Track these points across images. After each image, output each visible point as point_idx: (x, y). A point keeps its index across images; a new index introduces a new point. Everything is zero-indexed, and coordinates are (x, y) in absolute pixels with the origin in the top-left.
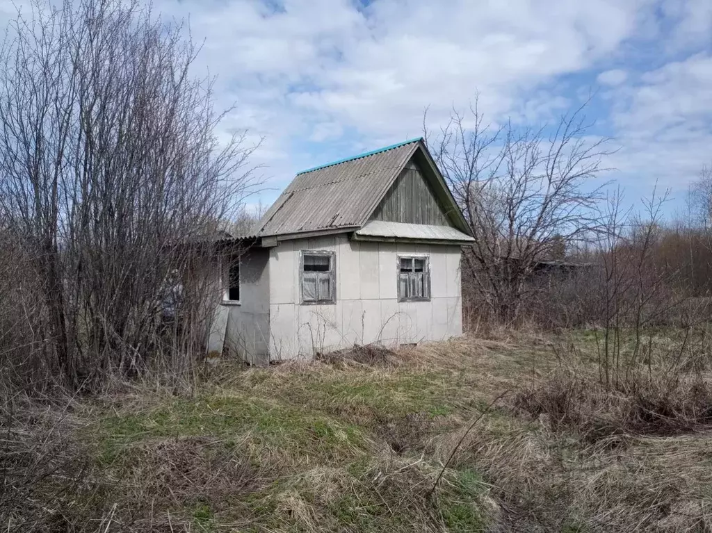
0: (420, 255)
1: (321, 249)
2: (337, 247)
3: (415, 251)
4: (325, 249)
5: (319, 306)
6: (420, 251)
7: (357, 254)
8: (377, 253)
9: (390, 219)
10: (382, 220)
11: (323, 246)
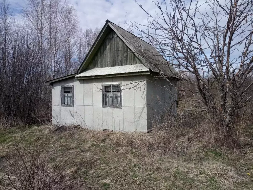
0: (115, 83)
1: (68, 85)
2: (74, 83)
3: (113, 81)
4: (69, 84)
5: (67, 107)
6: (116, 81)
7: (83, 85)
8: (92, 84)
9: (102, 66)
10: (98, 67)
11: (69, 83)
